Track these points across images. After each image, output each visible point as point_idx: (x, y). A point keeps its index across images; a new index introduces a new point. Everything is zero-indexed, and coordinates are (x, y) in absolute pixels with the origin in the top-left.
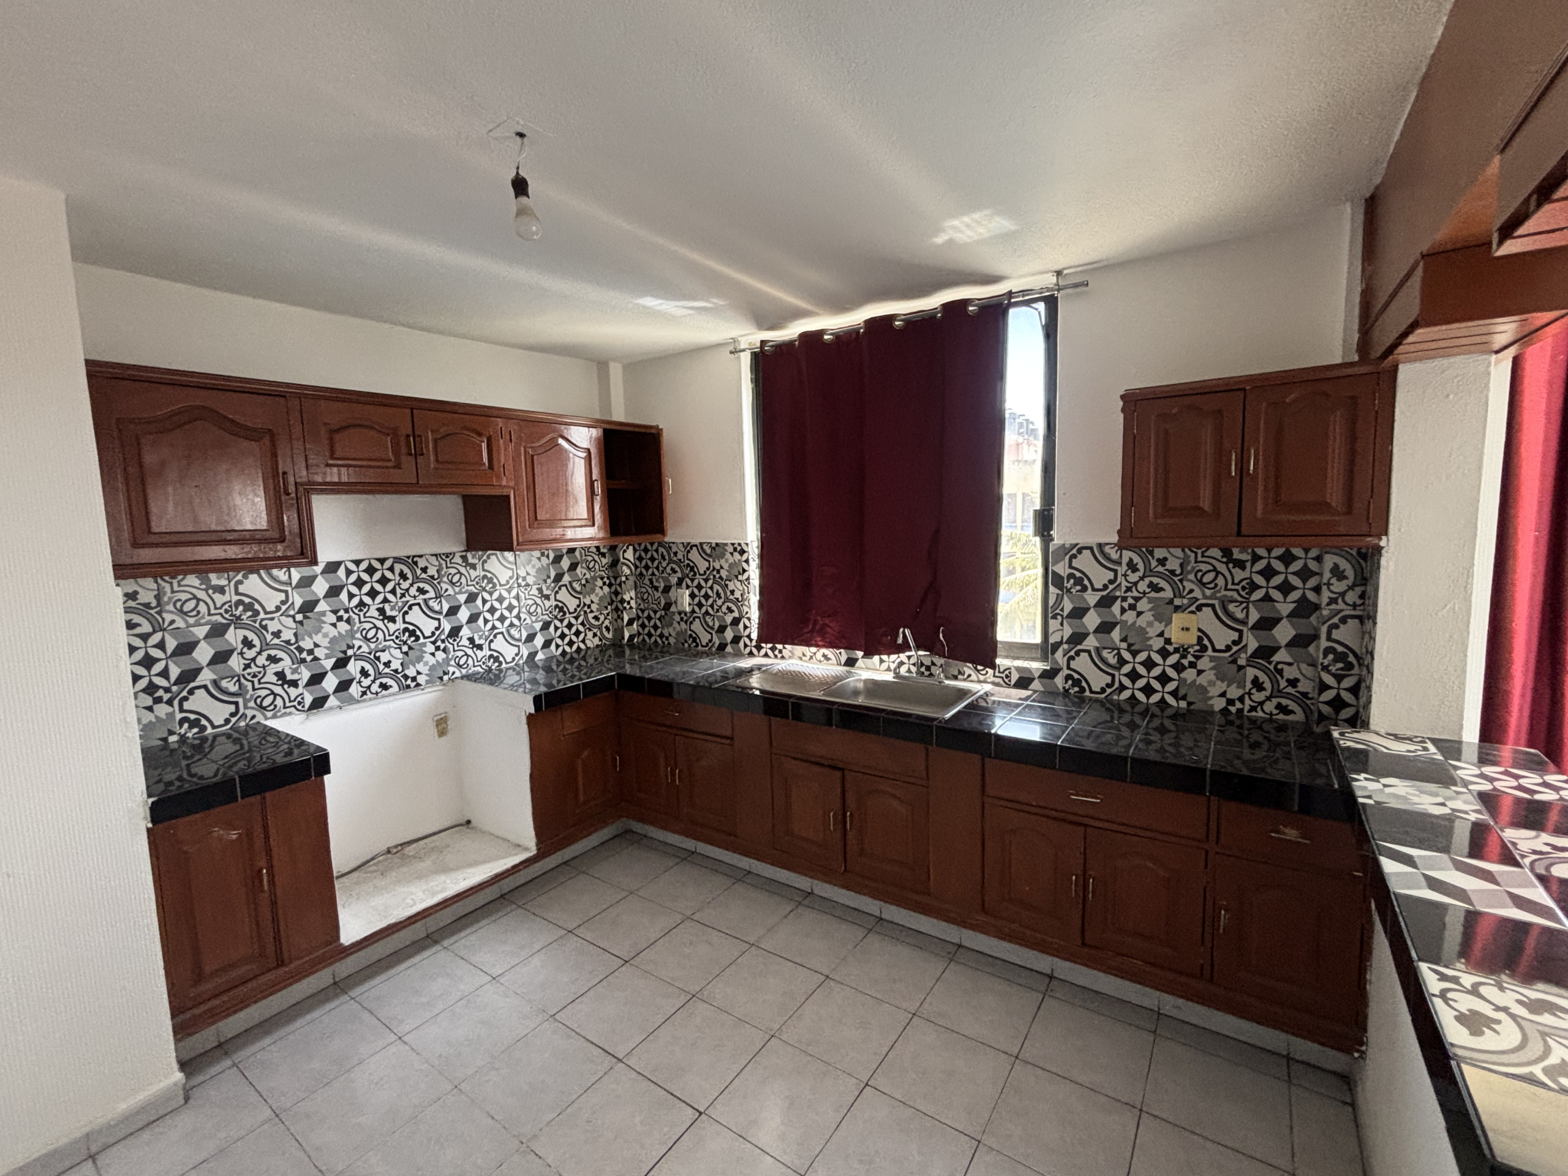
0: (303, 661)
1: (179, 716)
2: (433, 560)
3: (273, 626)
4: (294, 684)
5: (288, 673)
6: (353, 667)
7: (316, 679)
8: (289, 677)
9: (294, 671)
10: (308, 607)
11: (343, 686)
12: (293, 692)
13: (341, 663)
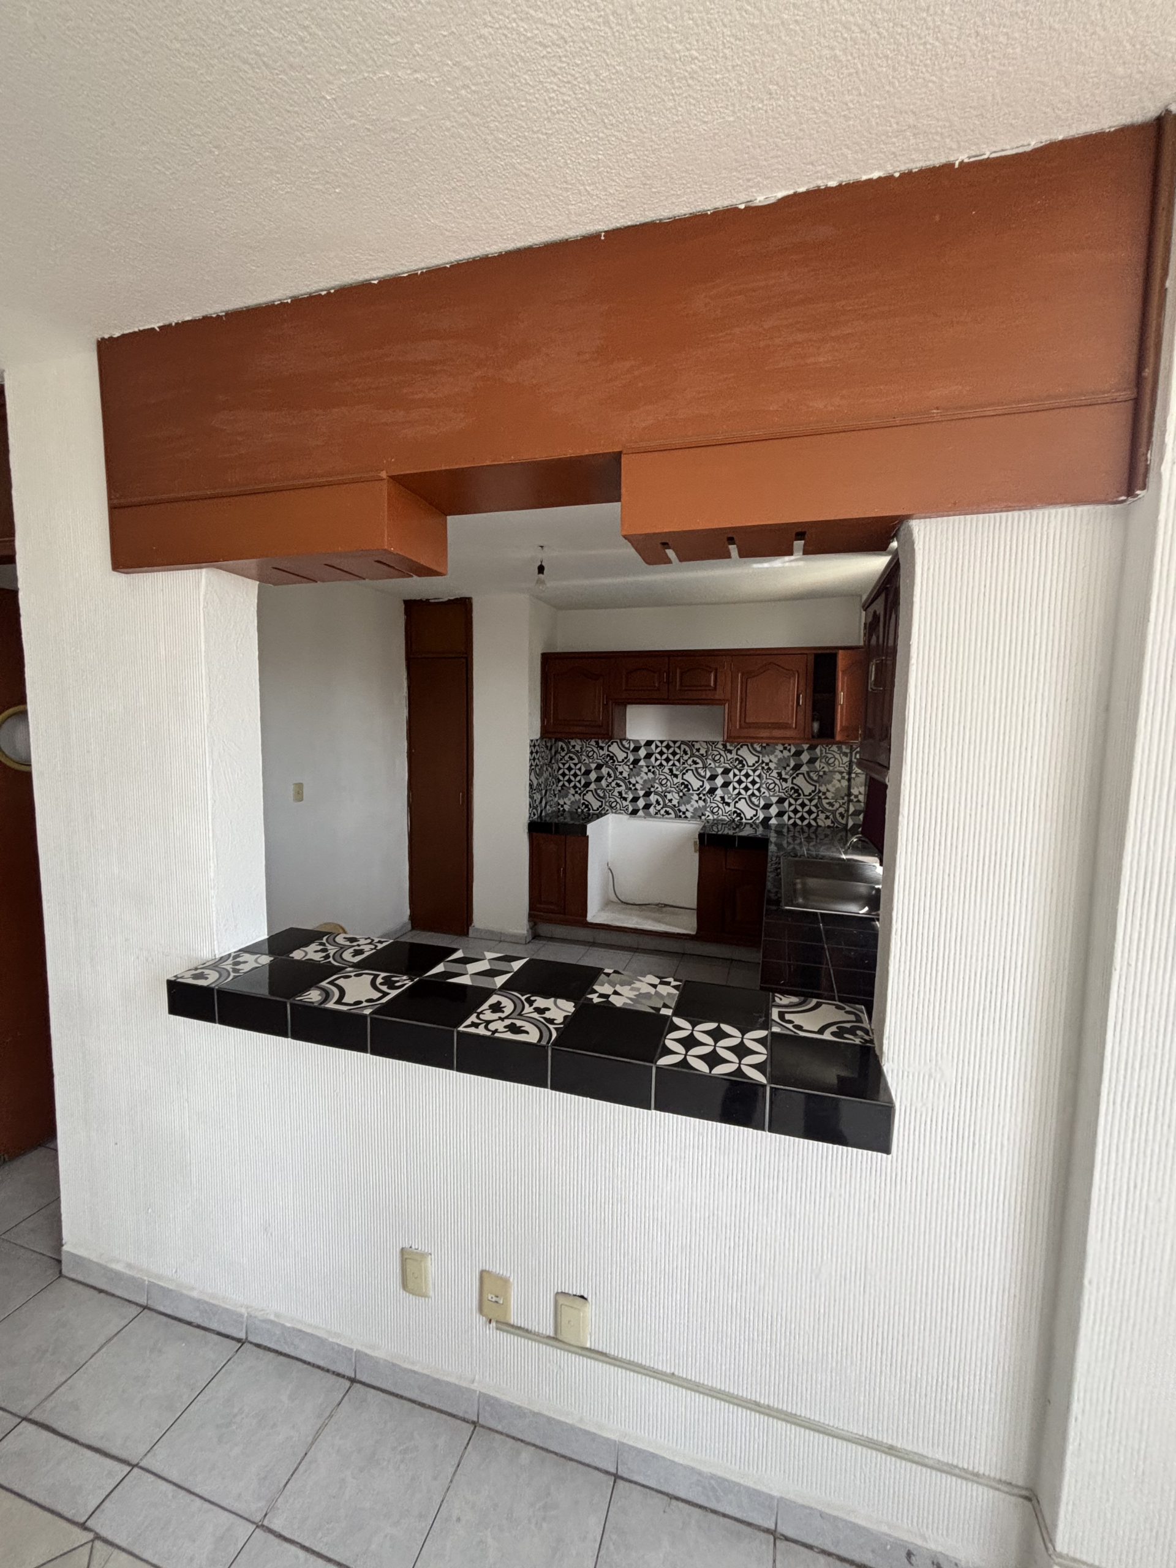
0: (630, 789)
1: (582, 801)
2: (704, 745)
3: (620, 769)
4: (625, 799)
5: (623, 793)
6: (653, 798)
7: (635, 800)
8: (624, 795)
9: (626, 793)
10: (636, 762)
11: (647, 807)
12: (625, 803)
13: (647, 794)
